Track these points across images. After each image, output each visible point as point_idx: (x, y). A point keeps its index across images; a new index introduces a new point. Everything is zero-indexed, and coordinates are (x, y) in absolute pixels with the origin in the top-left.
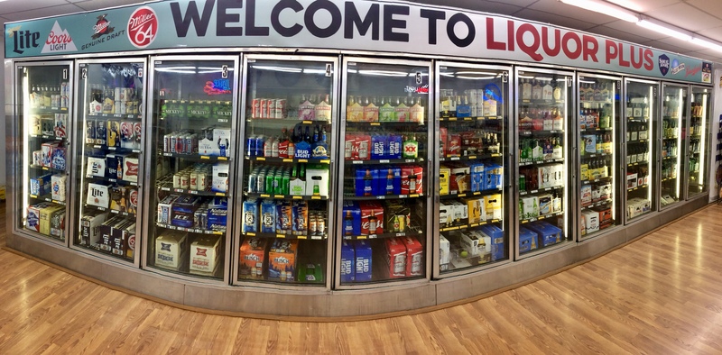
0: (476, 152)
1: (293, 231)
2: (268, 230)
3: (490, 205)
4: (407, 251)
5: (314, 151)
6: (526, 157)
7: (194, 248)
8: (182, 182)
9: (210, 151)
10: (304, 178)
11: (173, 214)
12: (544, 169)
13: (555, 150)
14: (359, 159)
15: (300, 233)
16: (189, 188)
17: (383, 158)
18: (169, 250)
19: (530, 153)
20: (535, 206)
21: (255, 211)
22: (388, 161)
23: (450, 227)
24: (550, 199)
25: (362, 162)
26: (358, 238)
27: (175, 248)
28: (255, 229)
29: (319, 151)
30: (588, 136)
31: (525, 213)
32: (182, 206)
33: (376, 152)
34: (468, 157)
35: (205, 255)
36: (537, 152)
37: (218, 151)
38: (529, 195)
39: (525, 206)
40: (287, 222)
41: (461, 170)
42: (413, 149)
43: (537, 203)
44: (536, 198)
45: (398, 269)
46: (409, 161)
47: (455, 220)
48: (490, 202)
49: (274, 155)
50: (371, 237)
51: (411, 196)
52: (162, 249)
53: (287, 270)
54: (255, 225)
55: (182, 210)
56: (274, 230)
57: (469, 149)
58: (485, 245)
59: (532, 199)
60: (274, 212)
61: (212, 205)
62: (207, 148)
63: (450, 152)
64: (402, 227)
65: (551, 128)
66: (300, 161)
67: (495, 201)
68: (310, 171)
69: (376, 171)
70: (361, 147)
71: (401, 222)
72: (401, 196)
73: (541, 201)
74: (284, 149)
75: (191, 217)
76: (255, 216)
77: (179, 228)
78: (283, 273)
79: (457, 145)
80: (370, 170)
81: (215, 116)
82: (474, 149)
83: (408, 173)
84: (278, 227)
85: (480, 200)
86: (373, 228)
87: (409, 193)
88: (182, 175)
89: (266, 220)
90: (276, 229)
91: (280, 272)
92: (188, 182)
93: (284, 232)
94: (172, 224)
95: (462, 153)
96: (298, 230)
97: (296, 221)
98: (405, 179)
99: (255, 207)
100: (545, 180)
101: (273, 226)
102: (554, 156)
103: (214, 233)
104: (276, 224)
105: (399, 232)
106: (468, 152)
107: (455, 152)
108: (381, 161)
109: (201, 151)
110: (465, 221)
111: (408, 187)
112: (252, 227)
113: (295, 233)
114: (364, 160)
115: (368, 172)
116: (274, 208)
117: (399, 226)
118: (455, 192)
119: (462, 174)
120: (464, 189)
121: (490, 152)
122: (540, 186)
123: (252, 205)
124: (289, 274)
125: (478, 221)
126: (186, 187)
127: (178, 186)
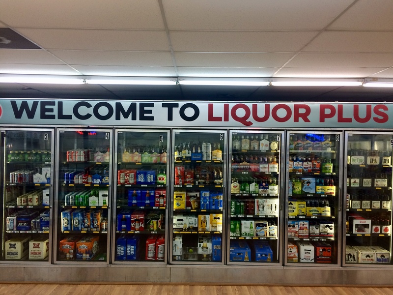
0: (204, 183)
1: (91, 228)
2: (76, 229)
3: (214, 221)
4: (156, 243)
5: (103, 179)
6: (244, 190)
7: (31, 244)
8: (23, 201)
9: (41, 181)
10: (97, 196)
11: (17, 223)
12: (260, 200)
13: (270, 187)
14: (129, 184)
15: (95, 229)
16: (28, 205)
17: (143, 183)
18: (15, 248)
19: (247, 188)
20: (251, 227)
21: (69, 217)
22: (146, 186)
23: (185, 231)
24: (266, 225)
25: (130, 186)
26: (129, 232)
27: (19, 245)
28: (69, 229)
29: (106, 179)
30: (306, 179)
31: (243, 231)
32: (22, 217)
33: (139, 180)
34: (198, 185)
35: (39, 248)
36: (253, 187)
37: (46, 181)
38: (246, 219)
39: (243, 227)
40: (87, 223)
41: (194, 194)
42: (163, 179)
43: (254, 226)
44: (253, 222)
45: (150, 255)
46: (160, 186)
47: (189, 227)
48: (215, 218)
49: (80, 183)
50: (136, 232)
51: (160, 208)
52: (10, 248)
53: (86, 253)
54: (69, 226)
55: (23, 219)
56: (80, 229)
57: (200, 180)
58: (207, 248)
59: (249, 222)
60: (80, 217)
61: (42, 215)
62: (38, 179)
63: (186, 182)
64: (155, 228)
65: (266, 170)
66: (95, 185)
67: (219, 218)
68: (102, 191)
69: (139, 191)
70: (130, 177)
71: (154, 225)
72: (154, 208)
73: (257, 225)
74: (86, 178)
75: (29, 223)
76: (69, 220)
77: (21, 232)
78: (84, 255)
79: (191, 177)
80: (136, 190)
81: (43, 160)
82: (203, 181)
83: (159, 193)
84: (83, 226)
85: (207, 216)
86: (137, 227)
87: (160, 206)
88: (23, 197)
89: (75, 222)
90: (82, 228)
91: (82, 254)
92: (27, 201)
93: (86, 229)
94: (17, 230)
95: (194, 183)
96: (94, 228)
97: (93, 222)
98: (157, 197)
99: (69, 214)
100: (261, 209)
101: (80, 226)
102: (269, 191)
103: (44, 232)
104: (81, 225)
105: (153, 231)
106: (199, 183)
107: (189, 182)
108: (142, 186)
109: (35, 181)
110: (196, 229)
111: (159, 202)
112: (67, 227)
113: (92, 229)
114: (132, 184)
115: (134, 192)
116: (80, 214)
117: (153, 227)
118: (190, 208)
119: (194, 197)
120: (196, 207)
121: (216, 184)
122: (256, 213)
123: (66, 213)
124: (88, 255)
125: (204, 230)
126: (25, 204)
127: (20, 204)
